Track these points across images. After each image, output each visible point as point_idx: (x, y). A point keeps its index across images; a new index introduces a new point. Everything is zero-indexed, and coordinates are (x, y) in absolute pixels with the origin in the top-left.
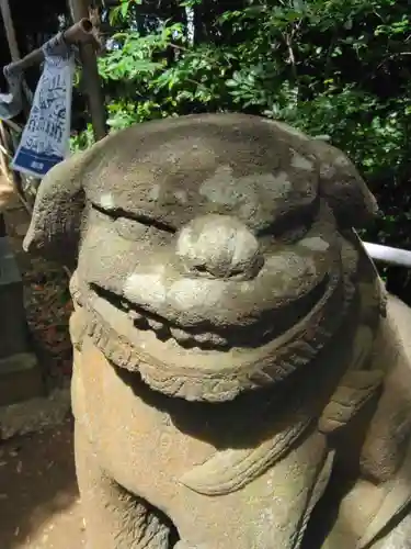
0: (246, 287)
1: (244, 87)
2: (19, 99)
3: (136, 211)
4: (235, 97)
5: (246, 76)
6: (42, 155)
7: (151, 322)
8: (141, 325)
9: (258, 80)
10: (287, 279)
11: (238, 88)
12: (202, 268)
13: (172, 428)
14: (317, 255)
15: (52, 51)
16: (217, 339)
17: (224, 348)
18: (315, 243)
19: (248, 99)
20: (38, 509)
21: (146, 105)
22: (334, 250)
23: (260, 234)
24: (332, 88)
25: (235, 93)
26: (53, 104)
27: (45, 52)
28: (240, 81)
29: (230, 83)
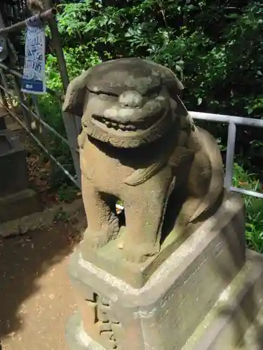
0: (140, 110)
1: (135, 37)
2: (6, 48)
3: (105, 91)
4: (131, 43)
5: (136, 30)
6: (32, 80)
7: (113, 124)
8: (109, 126)
9: (143, 31)
10: (152, 108)
11: (132, 38)
12: (127, 106)
13: (120, 164)
14: (161, 101)
15: (32, 24)
16: (132, 127)
17: (134, 130)
18: (161, 98)
19: (138, 44)
20: (44, 264)
21: (80, 48)
22: (167, 100)
23: (143, 95)
24: (186, 32)
25: (131, 41)
26: (35, 53)
27: (27, 24)
28: (133, 34)
29: (128, 35)
